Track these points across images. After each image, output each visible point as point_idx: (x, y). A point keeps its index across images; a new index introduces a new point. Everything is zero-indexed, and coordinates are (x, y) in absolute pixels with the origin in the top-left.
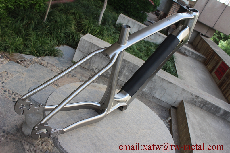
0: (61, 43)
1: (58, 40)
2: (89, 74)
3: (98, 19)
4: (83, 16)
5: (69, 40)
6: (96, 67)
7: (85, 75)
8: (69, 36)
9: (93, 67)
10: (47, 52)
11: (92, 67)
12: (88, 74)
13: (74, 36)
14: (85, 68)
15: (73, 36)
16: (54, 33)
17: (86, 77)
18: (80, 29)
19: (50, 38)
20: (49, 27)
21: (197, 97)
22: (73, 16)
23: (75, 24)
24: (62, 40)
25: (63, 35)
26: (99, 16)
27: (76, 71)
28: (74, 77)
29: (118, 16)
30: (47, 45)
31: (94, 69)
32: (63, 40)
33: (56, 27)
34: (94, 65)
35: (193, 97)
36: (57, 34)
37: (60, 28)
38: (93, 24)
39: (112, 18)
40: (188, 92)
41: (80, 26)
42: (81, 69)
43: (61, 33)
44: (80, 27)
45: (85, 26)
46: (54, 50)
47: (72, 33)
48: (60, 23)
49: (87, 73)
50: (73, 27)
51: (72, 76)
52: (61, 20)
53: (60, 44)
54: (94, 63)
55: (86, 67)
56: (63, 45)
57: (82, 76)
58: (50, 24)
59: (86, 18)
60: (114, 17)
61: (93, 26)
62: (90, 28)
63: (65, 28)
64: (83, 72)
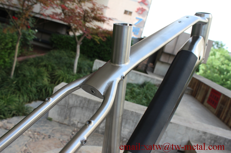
0: (33, 98)
1: (28, 96)
2: (71, 131)
3: (72, 68)
4: (56, 67)
5: (42, 95)
6: (78, 120)
7: (66, 133)
8: (41, 90)
9: (75, 122)
10: (14, 112)
11: (73, 121)
12: (69, 131)
13: (48, 89)
14: (65, 124)
15: (46, 89)
16: (23, 88)
17: (67, 135)
18: (54, 81)
19: (18, 95)
20: (16, 83)
21: (205, 133)
22: (44, 68)
23: (47, 77)
24: (33, 95)
25: (34, 90)
26: (73, 65)
27: (55, 129)
28: (52, 137)
29: (93, 63)
30: (15, 103)
31: (76, 122)
32: (35, 95)
33: (25, 82)
34: (75, 119)
35: (201, 134)
36: (27, 89)
37: (30, 83)
38: (68, 73)
39: (87, 66)
40: (193, 129)
41: (53, 77)
42: (60, 126)
43: (31, 87)
44: (53, 79)
45: (59, 76)
46: (23, 108)
47: (45, 85)
48: (29, 77)
49: (67, 129)
50: (46, 79)
51: (49, 138)
52: (30, 73)
53: (32, 101)
54: (74, 116)
55: (66, 122)
56: (36, 100)
57: (62, 135)
58: (17, 79)
59: (59, 69)
60: (89, 65)
61: (69, 76)
62: (65, 79)
63: (35, 82)
64: (63, 130)
